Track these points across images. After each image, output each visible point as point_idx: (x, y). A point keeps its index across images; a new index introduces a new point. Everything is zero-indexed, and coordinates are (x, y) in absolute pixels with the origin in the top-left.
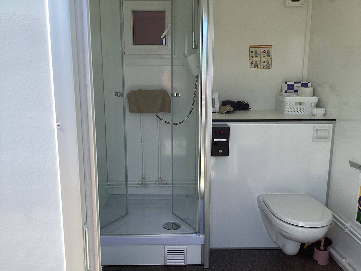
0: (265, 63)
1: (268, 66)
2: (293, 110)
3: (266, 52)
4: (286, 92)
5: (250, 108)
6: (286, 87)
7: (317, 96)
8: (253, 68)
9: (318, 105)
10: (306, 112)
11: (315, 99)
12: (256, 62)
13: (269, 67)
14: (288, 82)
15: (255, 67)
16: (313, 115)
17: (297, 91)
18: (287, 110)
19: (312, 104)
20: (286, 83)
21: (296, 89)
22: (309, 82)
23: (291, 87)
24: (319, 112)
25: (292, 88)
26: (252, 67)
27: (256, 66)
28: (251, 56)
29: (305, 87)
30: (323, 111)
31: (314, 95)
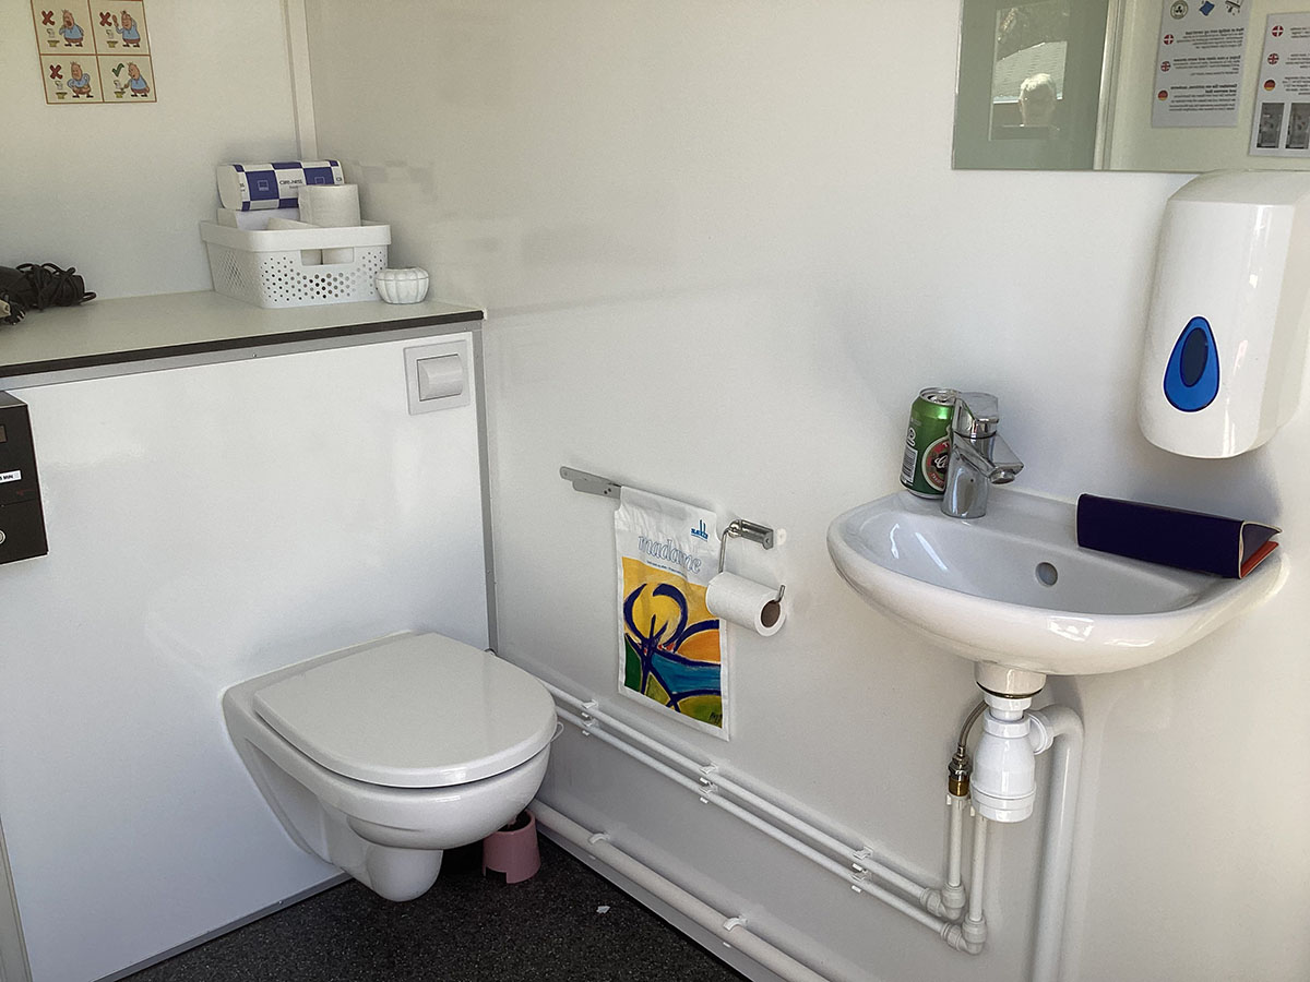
0: (124, 77)
1: (140, 88)
2: (298, 286)
3: (119, 21)
4: (246, 207)
5: (93, 295)
6: (242, 185)
7: (378, 222)
8: (68, 98)
9: (396, 258)
10: (354, 290)
11: (375, 236)
12: (76, 69)
13: (145, 92)
14: (248, 162)
15: (79, 92)
16: (382, 299)
17: (291, 204)
18: (274, 288)
19: (371, 257)
20: (239, 169)
21: (285, 192)
22: (334, 163)
23: (262, 186)
24: (406, 288)
25: (267, 189)
26: (62, 95)
27: (81, 89)
28: (45, 37)
29: (320, 182)
30: (421, 282)
31: (365, 216)
